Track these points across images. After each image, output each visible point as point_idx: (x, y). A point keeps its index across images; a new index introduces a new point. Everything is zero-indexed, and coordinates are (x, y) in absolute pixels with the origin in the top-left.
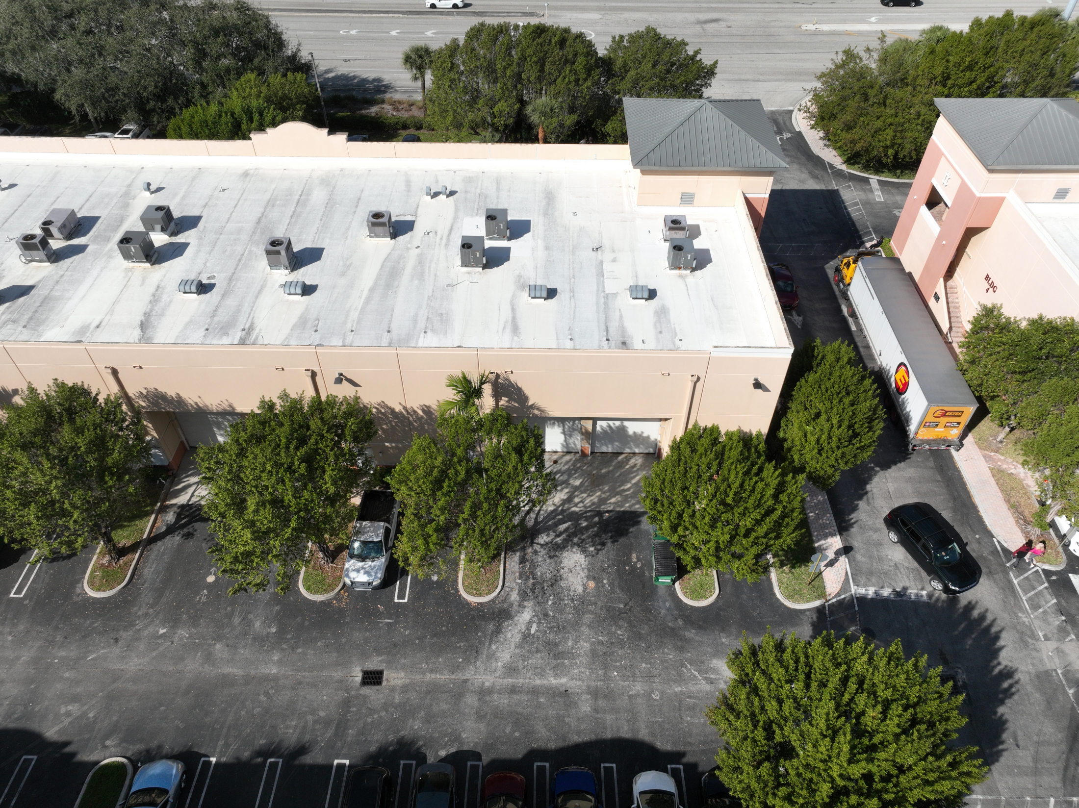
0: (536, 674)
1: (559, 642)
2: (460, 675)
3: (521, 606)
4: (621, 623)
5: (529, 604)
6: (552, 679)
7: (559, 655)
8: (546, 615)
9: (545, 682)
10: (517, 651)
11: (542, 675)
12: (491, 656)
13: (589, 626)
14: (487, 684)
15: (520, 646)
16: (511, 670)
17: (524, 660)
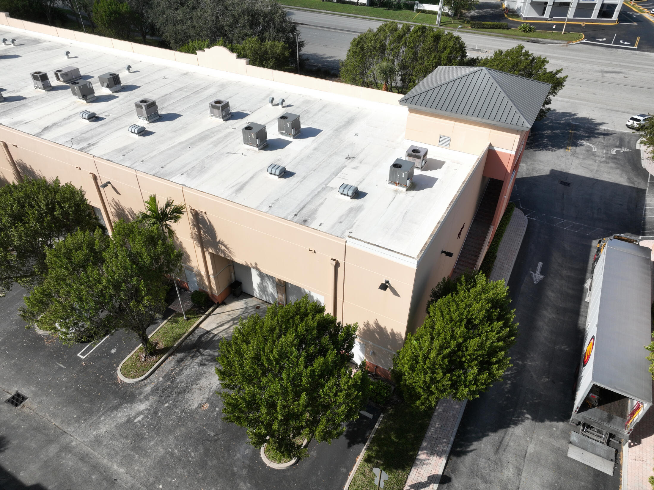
0: (109, 454)
1: (146, 438)
2: (65, 427)
3: (147, 398)
4: (201, 448)
5: (152, 399)
6: (115, 464)
7: (136, 448)
8: (156, 413)
9: (110, 464)
10: (114, 429)
11: (112, 457)
12: (95, 424)
13: (177, 438)
14: (74, 443)
15: (118, 427)
16: (98, 441)
17: (111, 439)
